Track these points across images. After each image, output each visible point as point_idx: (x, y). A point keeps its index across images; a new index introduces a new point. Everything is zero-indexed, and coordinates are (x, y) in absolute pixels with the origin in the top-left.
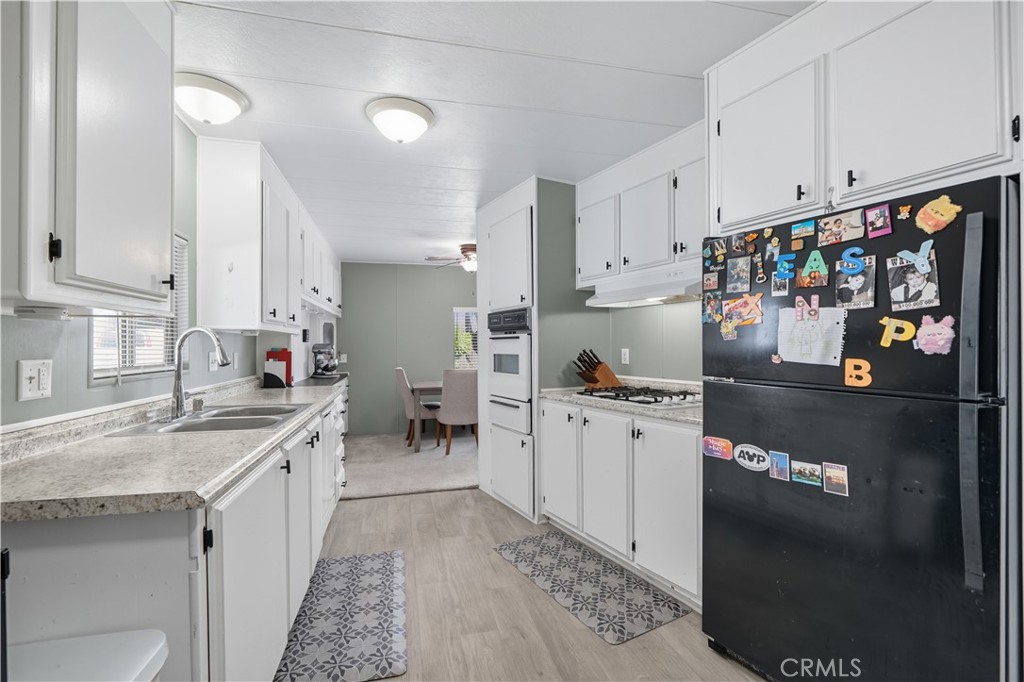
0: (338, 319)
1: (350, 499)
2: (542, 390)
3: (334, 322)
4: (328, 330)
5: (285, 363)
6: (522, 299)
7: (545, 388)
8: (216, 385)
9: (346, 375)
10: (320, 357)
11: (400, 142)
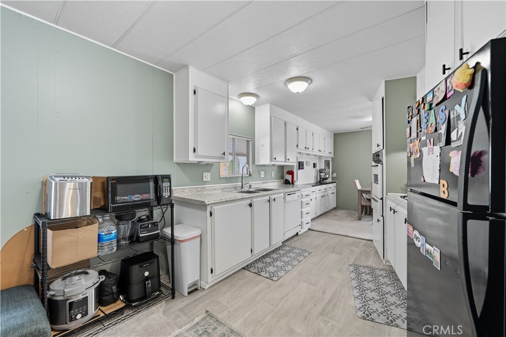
0: (332, 158)
1: (313, 230)
2: (388, 194)
3: (330, 159)
4: (327, 163)
5: (291, 176)
6: (378, 145)
7: (390, 193)
8: (263, 182)
9: (336, 182)
10: (321, 174)
11: (298, 92)
